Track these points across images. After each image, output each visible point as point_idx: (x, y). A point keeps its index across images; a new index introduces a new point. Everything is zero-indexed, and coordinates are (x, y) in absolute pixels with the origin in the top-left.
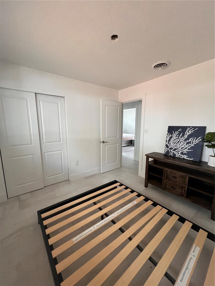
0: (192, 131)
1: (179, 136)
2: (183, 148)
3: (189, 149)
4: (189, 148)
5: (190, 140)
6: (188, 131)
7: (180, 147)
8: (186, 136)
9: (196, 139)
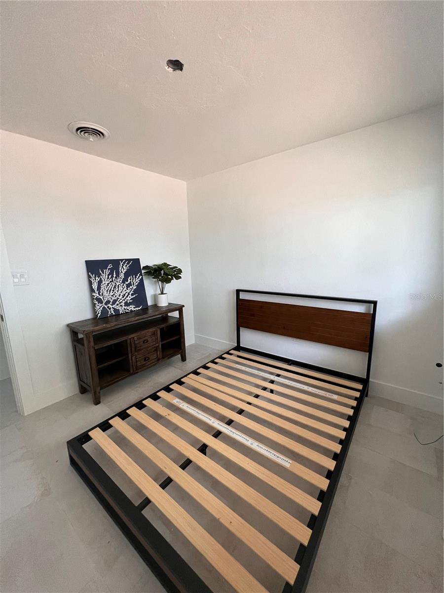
0: (126, 266)
1: (112, 277)
2: (125, 295)
3: (132, 295)
4: (131, 292)
5: (129, 281)
6: (122, 267)
7: (120, 295)
8: (122, 276)
9: (136, 278)
